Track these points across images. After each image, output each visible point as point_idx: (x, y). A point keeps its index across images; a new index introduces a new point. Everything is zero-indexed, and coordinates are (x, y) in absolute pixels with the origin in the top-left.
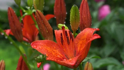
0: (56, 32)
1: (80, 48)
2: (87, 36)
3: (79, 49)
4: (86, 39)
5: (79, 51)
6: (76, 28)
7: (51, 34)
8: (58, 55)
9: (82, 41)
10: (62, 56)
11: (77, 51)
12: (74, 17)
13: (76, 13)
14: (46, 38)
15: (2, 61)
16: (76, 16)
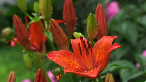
0: (73, 41)
1: (99, 57)
2: (106, 45)
3: (97, 58)
4: (105, 48)
5: (98, 61)
6: (94, 37)
7: (66, 43)
8: (76, 66)
9: (100, 50)
10: (81, 67)
11: (96, 61)
12: (91, 26)
13: (93, 21)
14: (61, 48)
15: (12, 73)
16: (93, 24)
